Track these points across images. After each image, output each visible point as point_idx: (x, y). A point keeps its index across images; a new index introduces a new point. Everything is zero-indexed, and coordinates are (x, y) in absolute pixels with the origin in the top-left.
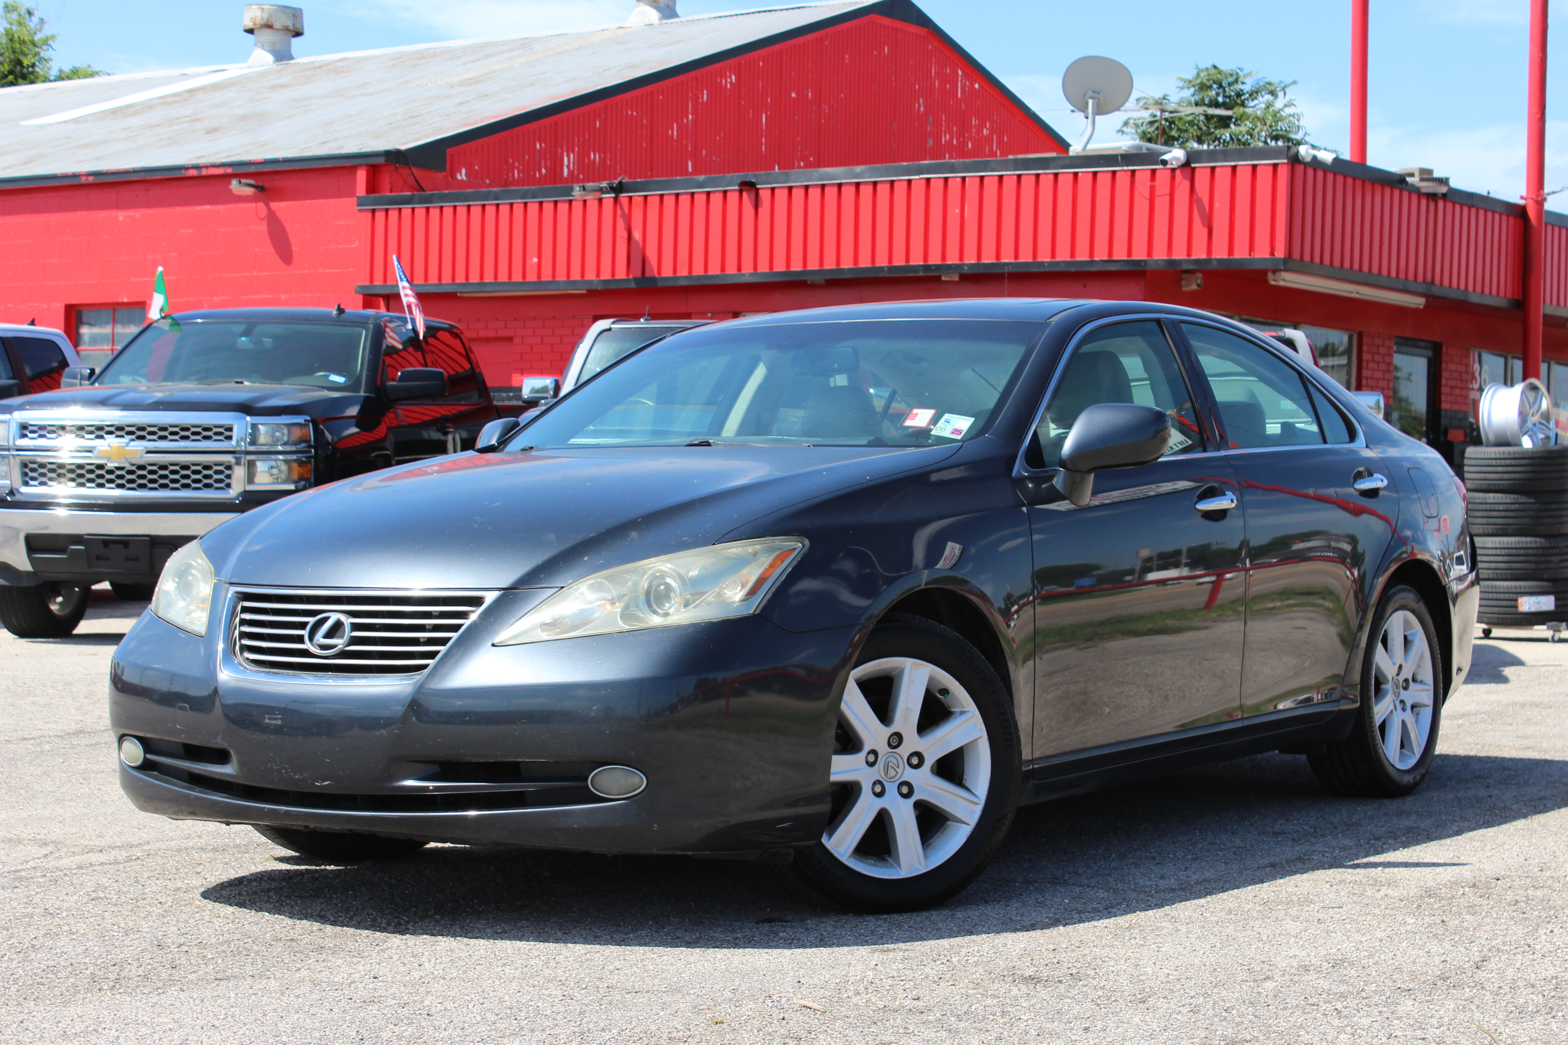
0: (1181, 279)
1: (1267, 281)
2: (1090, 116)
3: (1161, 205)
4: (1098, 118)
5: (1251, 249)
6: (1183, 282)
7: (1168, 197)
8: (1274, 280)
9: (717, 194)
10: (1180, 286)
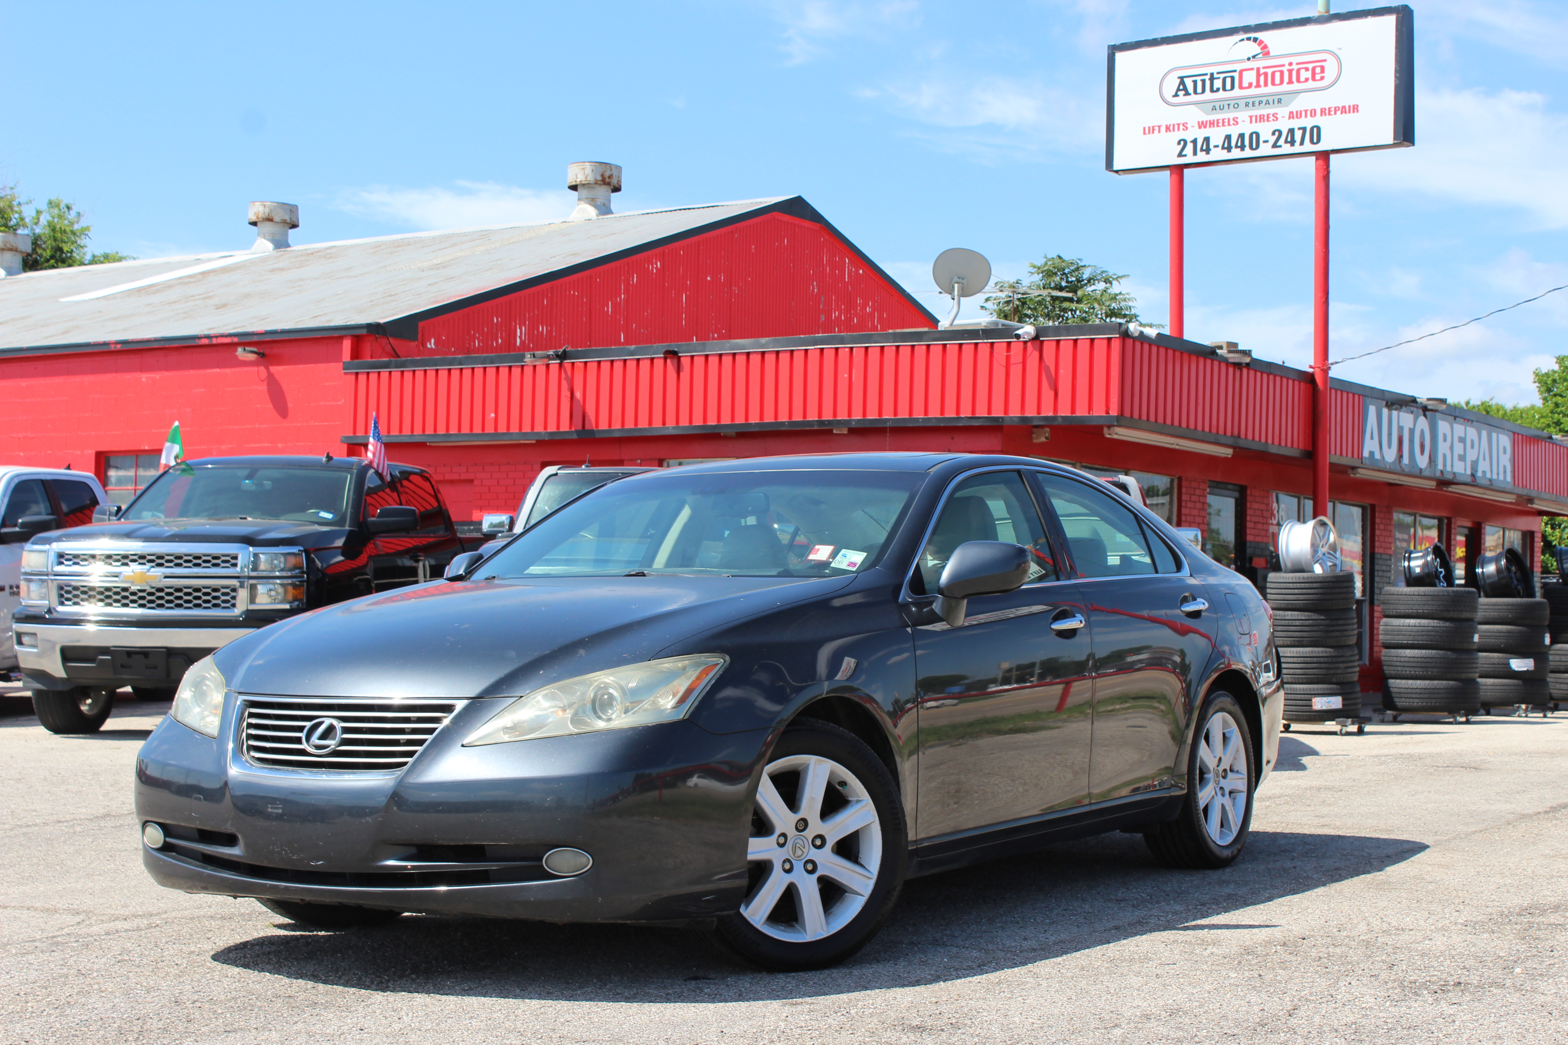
0: (1032, 433)
1: (1103, 435)
2: (956, 298)
3: (1016, 371)
4: (962, 299)
5: (1090, 408)
6: (1034, 436)
7: (1021, 365)
8: (1109, 434)
9: (645, 360)
10: (1031, 439)
